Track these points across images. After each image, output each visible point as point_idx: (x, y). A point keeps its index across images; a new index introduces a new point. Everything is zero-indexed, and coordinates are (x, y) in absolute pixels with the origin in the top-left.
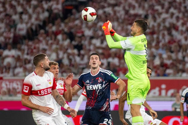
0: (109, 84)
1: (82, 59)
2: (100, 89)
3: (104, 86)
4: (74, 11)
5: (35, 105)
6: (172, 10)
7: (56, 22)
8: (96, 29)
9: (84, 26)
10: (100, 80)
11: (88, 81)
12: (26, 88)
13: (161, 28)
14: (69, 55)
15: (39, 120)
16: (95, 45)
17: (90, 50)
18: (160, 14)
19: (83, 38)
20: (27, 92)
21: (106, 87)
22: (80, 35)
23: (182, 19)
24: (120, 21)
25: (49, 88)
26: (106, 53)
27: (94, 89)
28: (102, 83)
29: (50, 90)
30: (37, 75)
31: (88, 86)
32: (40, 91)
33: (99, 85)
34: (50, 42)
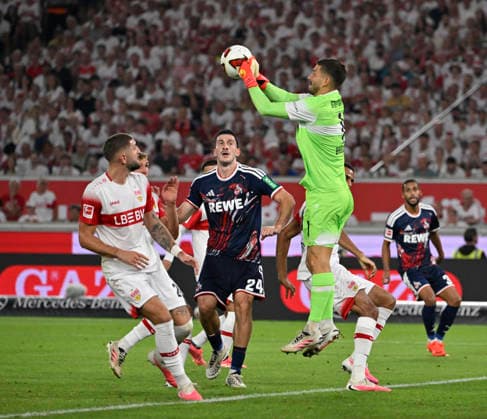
0: (259, 198)
1: (96, 134)
2: (239, 210)
3: (247, 202)
4: (70, 19)
5: (108, 246)
6: (301, 19)
7: (31, 45)
8: (125, 63)
9: (95, 54)
10: (239, 189)
11: (211, 193)
12: (89, 208)
13: (278, 60)
14: (63, 123)
15: (117, 280)
16: (122, 100)
17: (112, 113)
18: (273, 28)
19: (95, 83)
20: (90, 217)
21: (251, 204)
22: (87, 76)
23: (327, 41)
24: (181, 43)
25: (139, 209)
26: (150, 120)
27: (226, 209)
28: (242, 196)
29: (140, 215)
30: (111, 180)
31: (213, 204)
32: (119, 215)
33: (237, 202)
34: (18, 92)
